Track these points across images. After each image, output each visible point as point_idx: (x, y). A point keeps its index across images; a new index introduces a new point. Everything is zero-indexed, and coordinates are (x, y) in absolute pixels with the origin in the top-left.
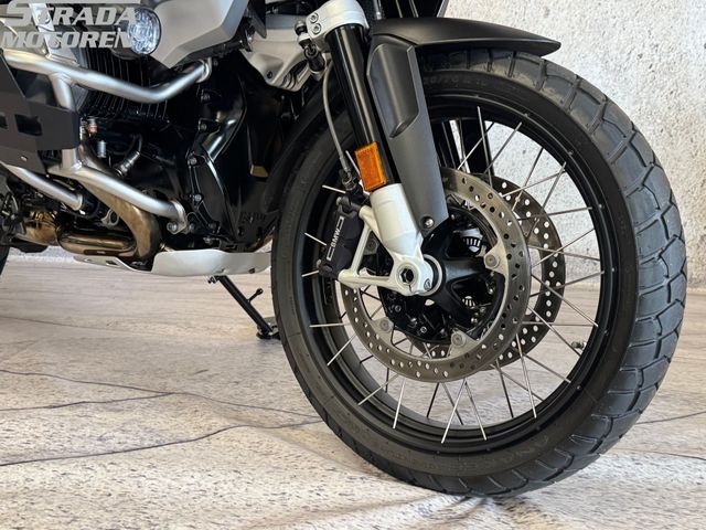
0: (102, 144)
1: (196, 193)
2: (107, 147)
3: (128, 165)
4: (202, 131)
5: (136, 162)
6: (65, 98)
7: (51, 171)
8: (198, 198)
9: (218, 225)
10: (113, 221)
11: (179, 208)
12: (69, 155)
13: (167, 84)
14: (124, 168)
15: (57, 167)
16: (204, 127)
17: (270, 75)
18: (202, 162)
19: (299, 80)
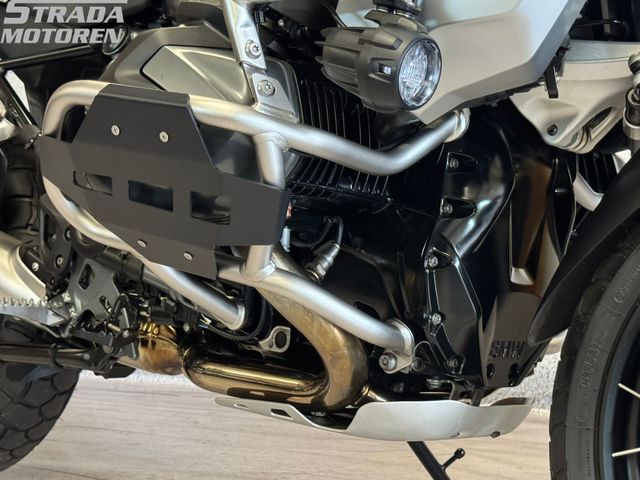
0: (286, 232)
1: (435, 310)
2: (293, 235)
3: (325, 265)
4: (445, 215)
5: (336, 259)
6: (274, 170)
7: (225, 275)
8: (436, 319)
9: (460, 363)
10: (279, 345)
11: (406, 333)
12: (260, 253)
13: (405, 146)
14: (321, 269)
15: (236, 269)
16: (449, 209)
17: (552, 131)
18: (445, 263)
19: (593, 136)
